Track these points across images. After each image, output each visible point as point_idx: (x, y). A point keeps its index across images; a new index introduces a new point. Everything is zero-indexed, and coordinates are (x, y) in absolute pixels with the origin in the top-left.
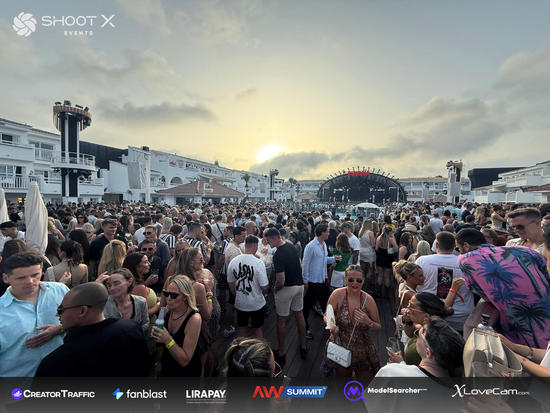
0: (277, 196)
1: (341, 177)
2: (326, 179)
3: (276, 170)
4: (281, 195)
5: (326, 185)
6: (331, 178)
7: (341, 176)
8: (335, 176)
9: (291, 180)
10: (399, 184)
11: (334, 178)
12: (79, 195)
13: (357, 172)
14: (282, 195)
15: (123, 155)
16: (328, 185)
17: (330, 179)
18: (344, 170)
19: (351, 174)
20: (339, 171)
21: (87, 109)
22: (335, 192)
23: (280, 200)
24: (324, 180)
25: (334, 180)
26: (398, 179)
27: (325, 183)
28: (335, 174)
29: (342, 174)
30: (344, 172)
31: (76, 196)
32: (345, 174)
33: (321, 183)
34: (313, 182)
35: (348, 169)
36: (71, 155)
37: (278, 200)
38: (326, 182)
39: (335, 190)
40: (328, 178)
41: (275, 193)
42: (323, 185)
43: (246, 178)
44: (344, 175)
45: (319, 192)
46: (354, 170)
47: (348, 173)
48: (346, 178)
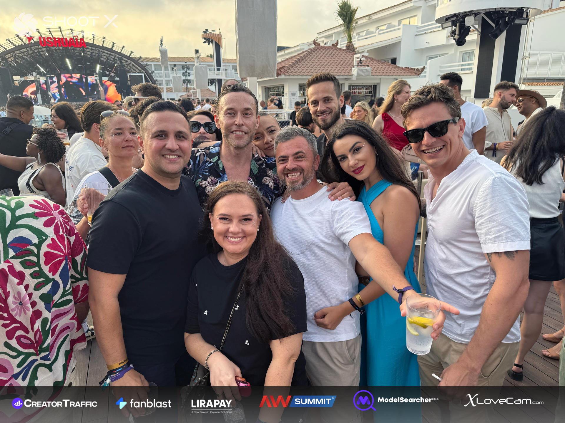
1: (25, 50)
7: (25, 46)
10: (144, 68)
11: (8, 52)
25: (8, 56)
26: (141, 57)
39: (17, 78)
44: (30, 44)
46: (50, 33)
47: (38, 40)
48: (39, 52)
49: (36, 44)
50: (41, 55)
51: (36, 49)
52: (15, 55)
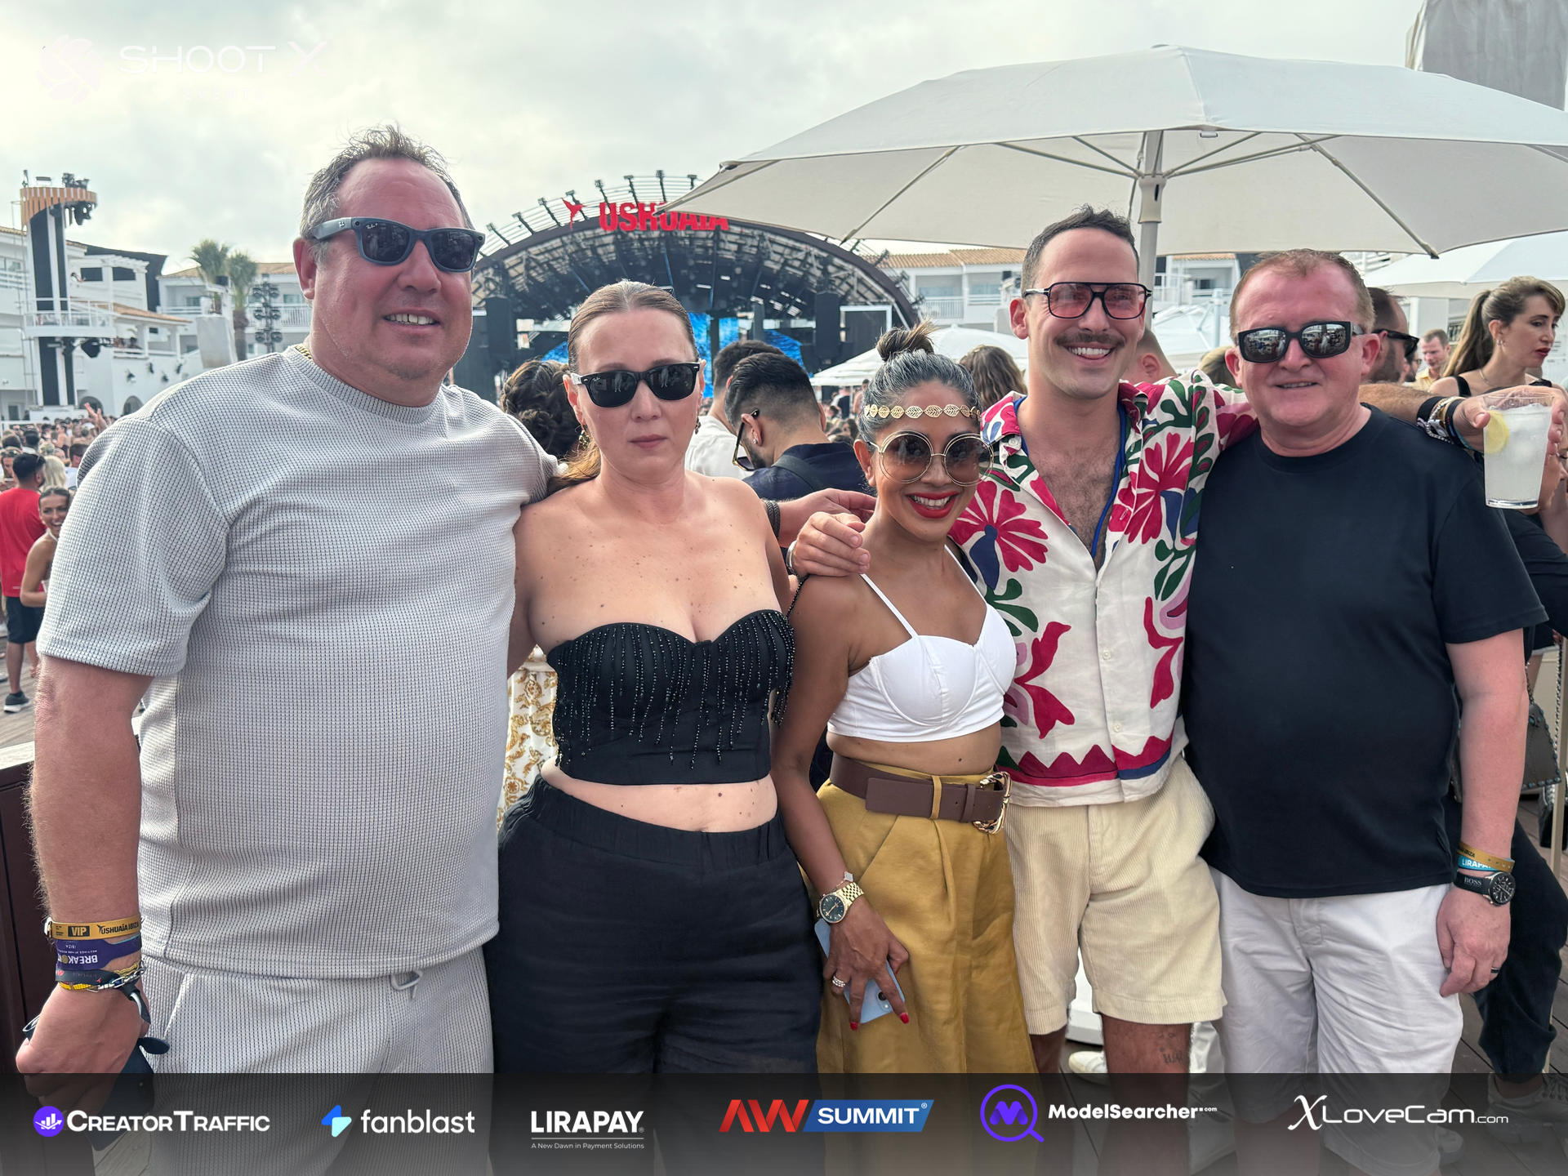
1: (556, 243)
7: (559, 231)
8: (520, 235)
16: (482, 294)
18: (572, 193)
20: (543, 202)
25: (509, 262)
28: (519, 216)
29: (564, 218)
35: (599, 184)
44: (574, 228)
52: (529, 259)
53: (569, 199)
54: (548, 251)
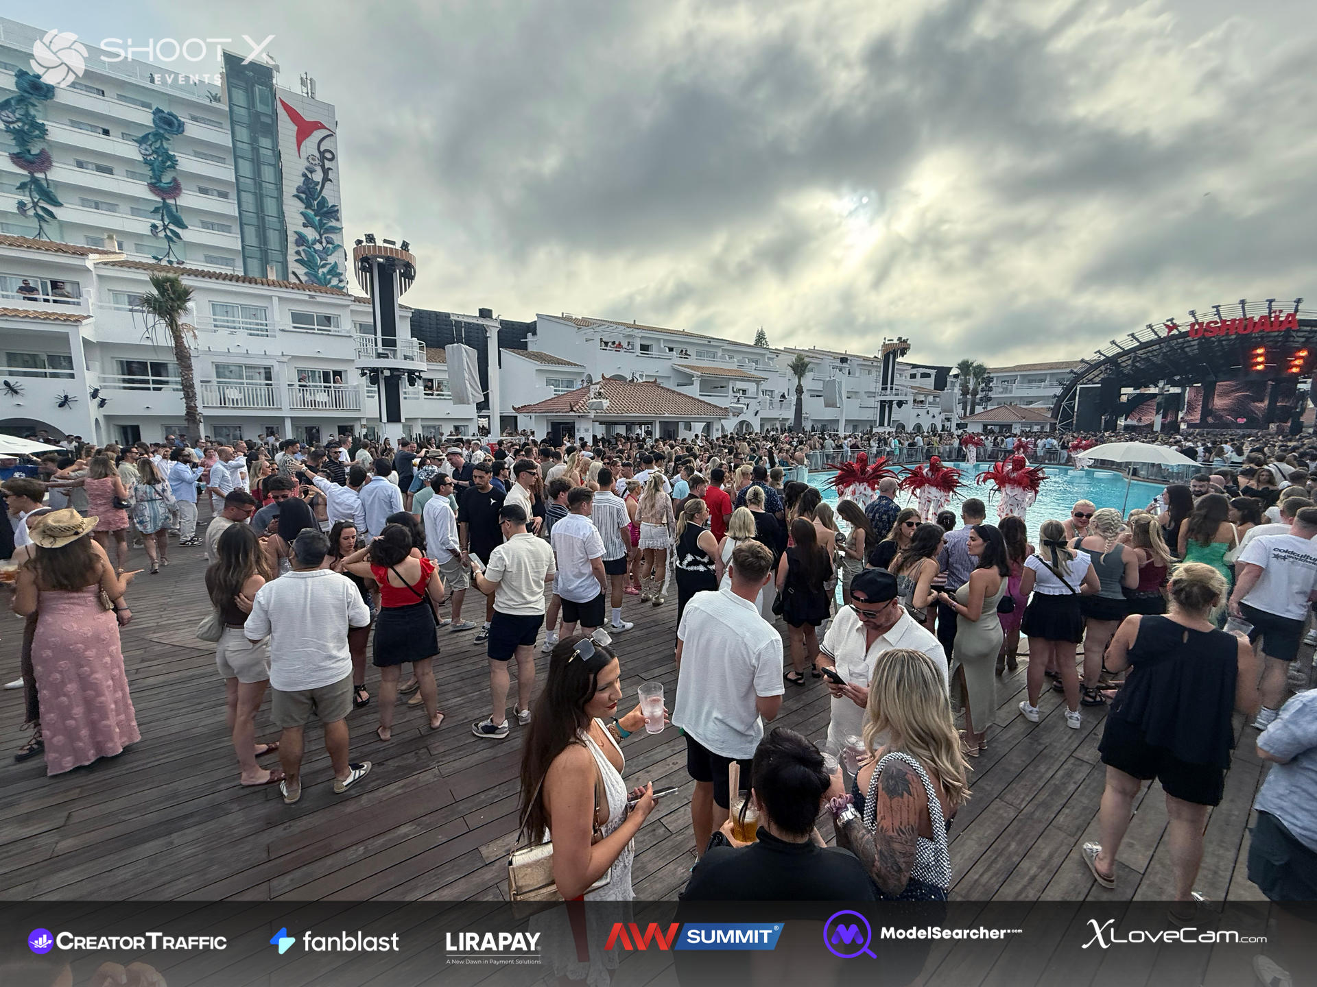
0: (907, 416)
1: (1157, 347)
2: (1090, 355)
3: (900, 339)
4: (922, 412)
5: (1091, 376)
6: (1112, 351)
7: (1160, 340)
8: (1130, 344)
9: (965, 367)
11: (1125, 353)
12: (403, 420)
13: (1233, 321)
14: (925, 411)
15: (529, 335)
16: (1102, 376)
17: (1109, 355)
18: (1171, 320)
19: (1205, 330)
20: (1150, 326)
21: (405, 246)
22: (1124, 399)
23: (918, 427)
24: (1082, 361)
25: (1125, 358)
27: (1087, 371)
28: (1132, 335)
29: (1164, 333)
30: (1175, 326)
31: (399, 420)
32: (1175, 332)
33: (1072, 372)
34: (1051, 369)
35: (1193, 313)
36: (385, 343)
37: (909, 429)
38: (1093, 366)
39: (1127, 392)
40: (1099, 352)
41: (895, 405)
42: (1078, 377)
43: (800, 368)
44: (1171, 338)
45: (1060, 399)
46: (1218, 313)
47: (1188, 329)
48: (1182, 348)
49: (1183, 335)
50: (1186, 353)
51: (1178, 343)
52: (1135, 358)
53: (1169, 323)
54: (1149, 352)
